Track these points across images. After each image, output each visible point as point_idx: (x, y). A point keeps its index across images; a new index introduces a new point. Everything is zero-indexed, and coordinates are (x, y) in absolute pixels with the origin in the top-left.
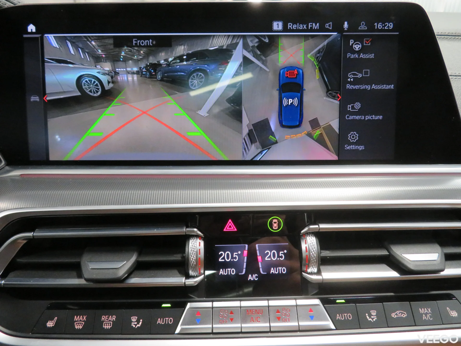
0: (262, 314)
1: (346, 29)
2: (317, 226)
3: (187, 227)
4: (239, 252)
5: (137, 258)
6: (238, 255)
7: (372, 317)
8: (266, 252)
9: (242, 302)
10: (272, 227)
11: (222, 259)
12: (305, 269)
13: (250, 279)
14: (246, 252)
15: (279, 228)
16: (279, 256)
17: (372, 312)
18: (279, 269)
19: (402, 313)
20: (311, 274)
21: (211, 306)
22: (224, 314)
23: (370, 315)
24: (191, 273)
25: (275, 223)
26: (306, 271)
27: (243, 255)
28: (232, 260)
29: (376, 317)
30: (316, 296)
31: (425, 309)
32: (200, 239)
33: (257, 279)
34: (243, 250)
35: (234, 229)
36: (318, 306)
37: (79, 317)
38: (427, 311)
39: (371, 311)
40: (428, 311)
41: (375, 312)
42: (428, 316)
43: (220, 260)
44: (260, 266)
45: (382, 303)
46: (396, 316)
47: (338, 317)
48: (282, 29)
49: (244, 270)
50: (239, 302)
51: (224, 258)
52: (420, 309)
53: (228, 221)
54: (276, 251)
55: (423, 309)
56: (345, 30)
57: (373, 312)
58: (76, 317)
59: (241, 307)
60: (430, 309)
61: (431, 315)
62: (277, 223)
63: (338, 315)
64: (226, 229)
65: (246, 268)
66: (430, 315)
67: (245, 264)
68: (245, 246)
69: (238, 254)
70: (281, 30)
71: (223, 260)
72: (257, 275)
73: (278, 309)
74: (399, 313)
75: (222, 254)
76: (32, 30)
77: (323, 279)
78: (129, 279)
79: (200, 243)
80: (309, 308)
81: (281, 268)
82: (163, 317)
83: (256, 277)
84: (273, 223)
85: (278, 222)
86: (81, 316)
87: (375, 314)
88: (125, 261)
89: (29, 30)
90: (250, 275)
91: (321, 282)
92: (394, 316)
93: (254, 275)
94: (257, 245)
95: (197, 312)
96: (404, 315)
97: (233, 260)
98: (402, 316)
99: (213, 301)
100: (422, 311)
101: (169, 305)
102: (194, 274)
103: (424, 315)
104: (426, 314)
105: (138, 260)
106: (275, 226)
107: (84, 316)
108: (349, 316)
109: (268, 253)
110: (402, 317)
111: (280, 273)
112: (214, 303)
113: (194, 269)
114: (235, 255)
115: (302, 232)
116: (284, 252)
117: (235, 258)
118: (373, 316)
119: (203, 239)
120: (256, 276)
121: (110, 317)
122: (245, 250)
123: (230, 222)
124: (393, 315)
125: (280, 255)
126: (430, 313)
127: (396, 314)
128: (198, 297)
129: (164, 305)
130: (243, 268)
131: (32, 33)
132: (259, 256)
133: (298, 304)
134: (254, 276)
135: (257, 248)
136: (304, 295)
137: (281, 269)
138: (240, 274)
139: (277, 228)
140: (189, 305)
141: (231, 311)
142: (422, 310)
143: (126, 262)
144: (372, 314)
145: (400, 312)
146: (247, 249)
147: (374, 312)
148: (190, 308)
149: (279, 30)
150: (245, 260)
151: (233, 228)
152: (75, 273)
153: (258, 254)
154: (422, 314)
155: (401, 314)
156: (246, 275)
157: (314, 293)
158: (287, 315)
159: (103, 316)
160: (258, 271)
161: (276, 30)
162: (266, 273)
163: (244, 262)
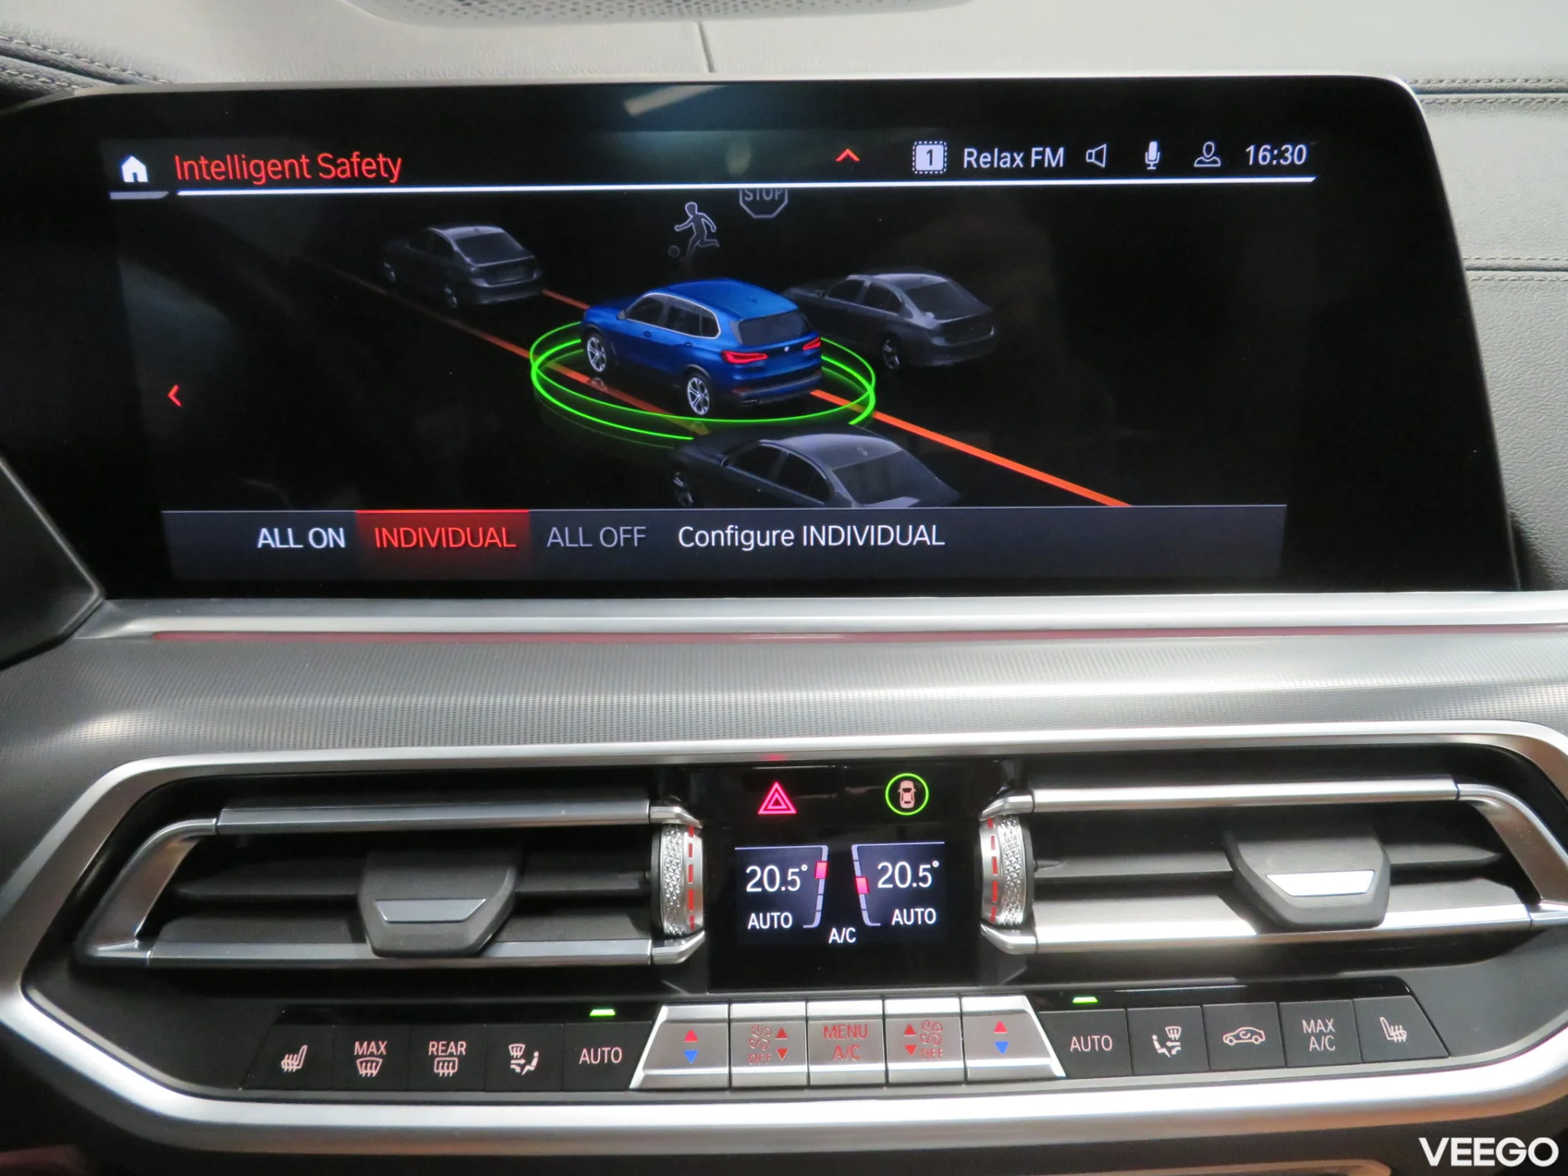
0: (865, 1037)
1: (1152, 168)
2: (1027, 799)
3: (654, 802)
4: (804, 868)
5: (515, 886)
6: (800, 874)
7: (1169, 1044)
8: (880, 867)
9: (811, 1004)
10: (897, 805)
11: (755, 886)
12: (990, 915)
13: (834, 941)
14: (822, 867)
15: (917, 805)
16: (916, 878)
17: (1169, 1030)
18: (916, 913)
19: (1253, 1033)
20: (1006, 927)
21: (727, 1016)
22: (762, 1038)
23: (1163, 1040)
24: (669, 927)
25: (907, 790)
26: (993, 918)
27: (815, 875)
28: (783, 889)
29: (1178, 1044)
30: (1016, 987)
31: (1319, 1021)
32: (691, 835)
33: (854, 939)
34: (814, 860)
35: (787, 808)
36: (1022, 1015)
37: (365, 1044)
38: (1323, 1028)
39: (1167, 1029)
40: (1326, 1026)
41: (1178, 1030)
42: (1325, 1040)
43: (749, 889)
44: (863, 905)
45: (1201, 1005)
46: (1235, 1041)
47: (1075, 1044)
48: (944, 167)
49: (818, 916)
50: (803, 1003)
51: (760, 884)
52: (1304, 1022)
53: (772, 786)
54: (908, 862)
55: (1312, 1022)
56: (1149, 168)
57: (1172, 1031)
58: (357, 1044)
59: (807, 1019)
60: (1332, 1020)
61: (1333, 1038)
62: (913, 790)
63: (1074, 1039)
64: (766, 809)
65: (824, 911)
66: (1329, 1039)
67: (820, 900)
68: (821, 849)
69: (801, 871)
70: (939, 171)
71: (759, 890)
72: (854, 930)
73: (911, 1024)
74: (1244, 1032)
75: (754, 873)
76: (135, 175)
77: (1037, 945)
78: (497, 944)
79: (691, 846)
80: (995, 1020)
81: (923, 910)
82: (595, 1044)
83: (852, 935)
84: (901, 791)
85: (915, 787)
86: (373, 1043)
87: (1177, 1036)
88: (482, 898)
89: (128, 178)
90: (834, 931)
91: (1033, 950)
92: (1231, 1041)
93: (844, 929)
94: (854, 848)
95: (688, 1030)
96: (1257, 1040)
97: (787, 889)
98: (1253, 1041)
99: (730, 1002)
100: (1308, 1027)
101: (610, 1012)
102: (677, 929)
103: (1313, 1038)
104: (1319, 1036)
105: (517, 890)
106: (907, 799)
107: (380, 1043)
108: (1104, 1042)
109: (885, 869)
110: (1253, 1043)
111: (920, 922)
112: (735, 1007)
113: (676, 918)
114: (793, 874)
115: (986, 811)
116: (932, 866)
117: (793, 883)
118: (1171, 1041)
119: (699, 832)
120: (851, 932)
121: (452, 1044)
122: (821, 861)
123: (777, 790)
124: (1226, 1038)
125: (921, 874)
126: (1331, 1033)
127: (1237, 1037)
128: (690, 990)
129: (595, 1013)
130: (815, 911)
131: (136, 186)
132: (859, 877)
133: (966, 1009)
134: (847, 931)
135: (855, 856)
136: (984, 984)
137: (923, 913)
138: (805, 927)
139: (911, 805)
140: (664, 1013)
141: (780, 1029)
142: (1309, 1024)
143: (484, 900)
144: (1170, 1036)
145: (1247, 1031)
146: (825, 857)
147: (1175, 1031)
148: (669, 1021)
149: (934, 171)
150: (821, 890)
151: (784, 807)
152: (343, 927)
153: (858, 872)
154: (1308, 1036)
155: (1249, 1035)
156: (824, 929)
157: (1013, 976)
158: (935, 1039)
159: (431, 1043)
160: (856, 919)
161: (924, 171)
162: (879, 924)
163: (817, 894)
